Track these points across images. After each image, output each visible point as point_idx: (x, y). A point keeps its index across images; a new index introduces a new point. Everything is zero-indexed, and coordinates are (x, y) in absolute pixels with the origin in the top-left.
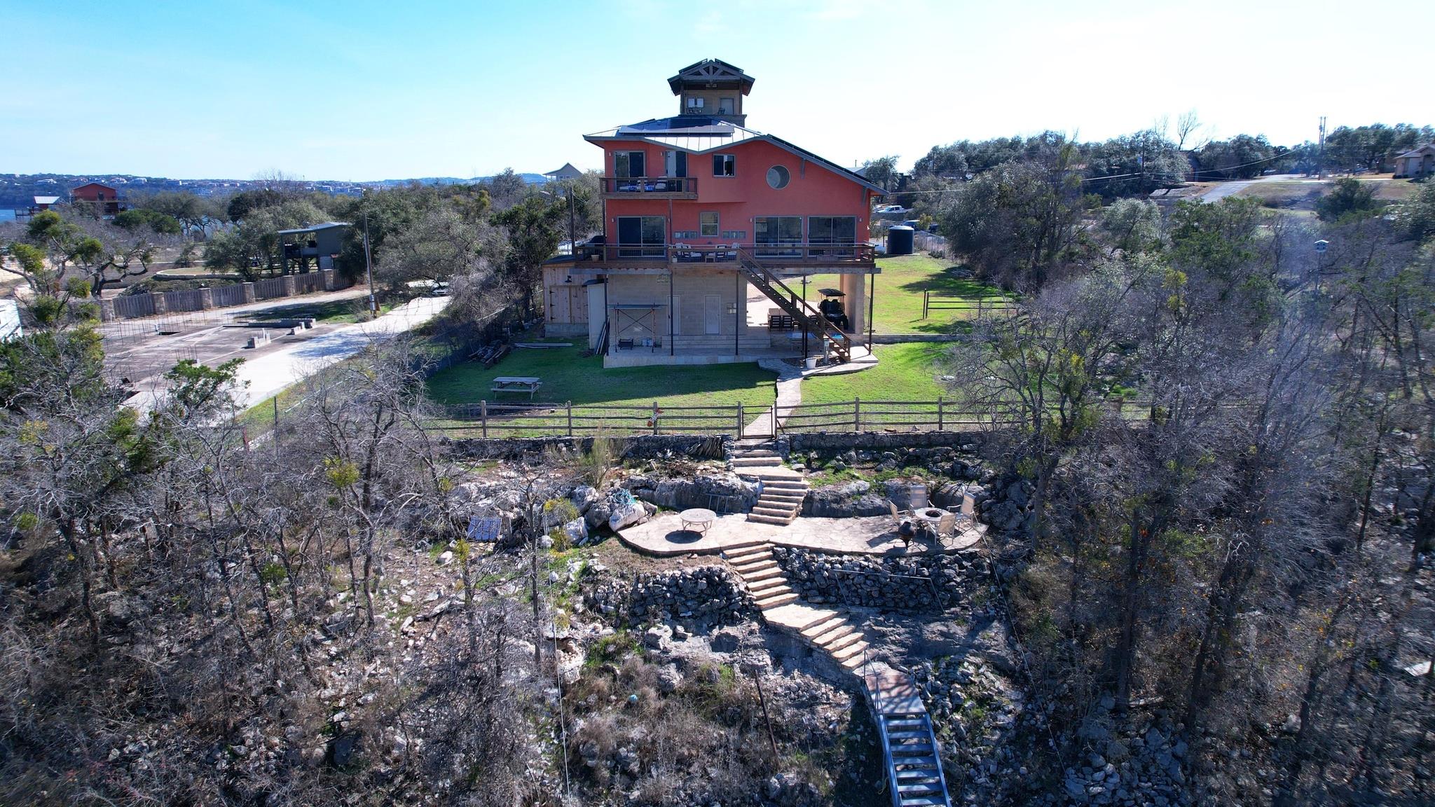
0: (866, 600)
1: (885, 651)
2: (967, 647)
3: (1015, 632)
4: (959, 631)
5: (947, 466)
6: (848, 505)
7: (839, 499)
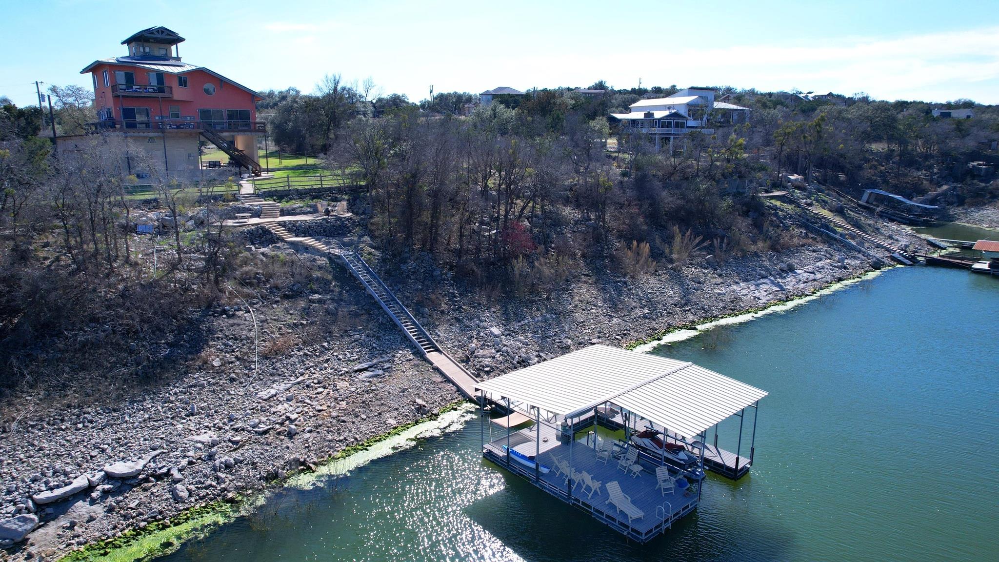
0: (319, 234)
1: (332, 246)
2: (359, 242)
3: (373, 237)
4: (356, 239)
5: (329, 198)
6: (298, 211)
7: (294, 209)
